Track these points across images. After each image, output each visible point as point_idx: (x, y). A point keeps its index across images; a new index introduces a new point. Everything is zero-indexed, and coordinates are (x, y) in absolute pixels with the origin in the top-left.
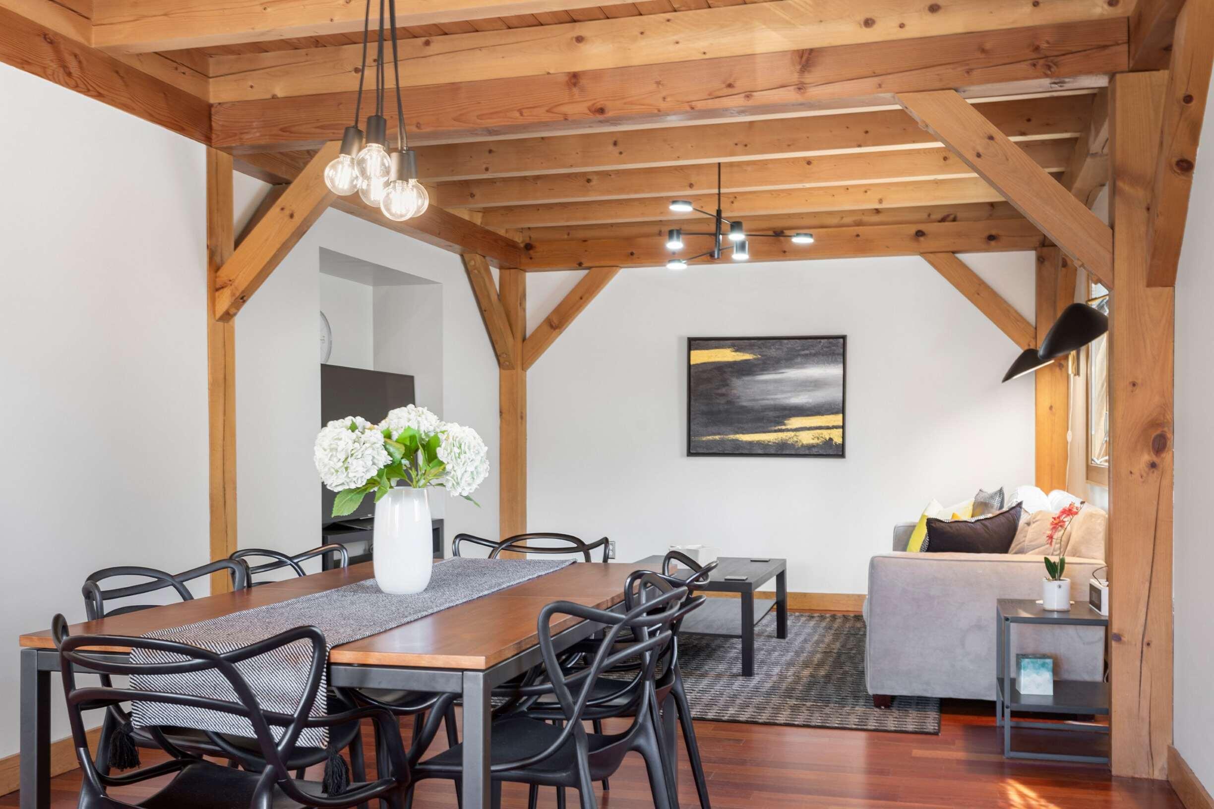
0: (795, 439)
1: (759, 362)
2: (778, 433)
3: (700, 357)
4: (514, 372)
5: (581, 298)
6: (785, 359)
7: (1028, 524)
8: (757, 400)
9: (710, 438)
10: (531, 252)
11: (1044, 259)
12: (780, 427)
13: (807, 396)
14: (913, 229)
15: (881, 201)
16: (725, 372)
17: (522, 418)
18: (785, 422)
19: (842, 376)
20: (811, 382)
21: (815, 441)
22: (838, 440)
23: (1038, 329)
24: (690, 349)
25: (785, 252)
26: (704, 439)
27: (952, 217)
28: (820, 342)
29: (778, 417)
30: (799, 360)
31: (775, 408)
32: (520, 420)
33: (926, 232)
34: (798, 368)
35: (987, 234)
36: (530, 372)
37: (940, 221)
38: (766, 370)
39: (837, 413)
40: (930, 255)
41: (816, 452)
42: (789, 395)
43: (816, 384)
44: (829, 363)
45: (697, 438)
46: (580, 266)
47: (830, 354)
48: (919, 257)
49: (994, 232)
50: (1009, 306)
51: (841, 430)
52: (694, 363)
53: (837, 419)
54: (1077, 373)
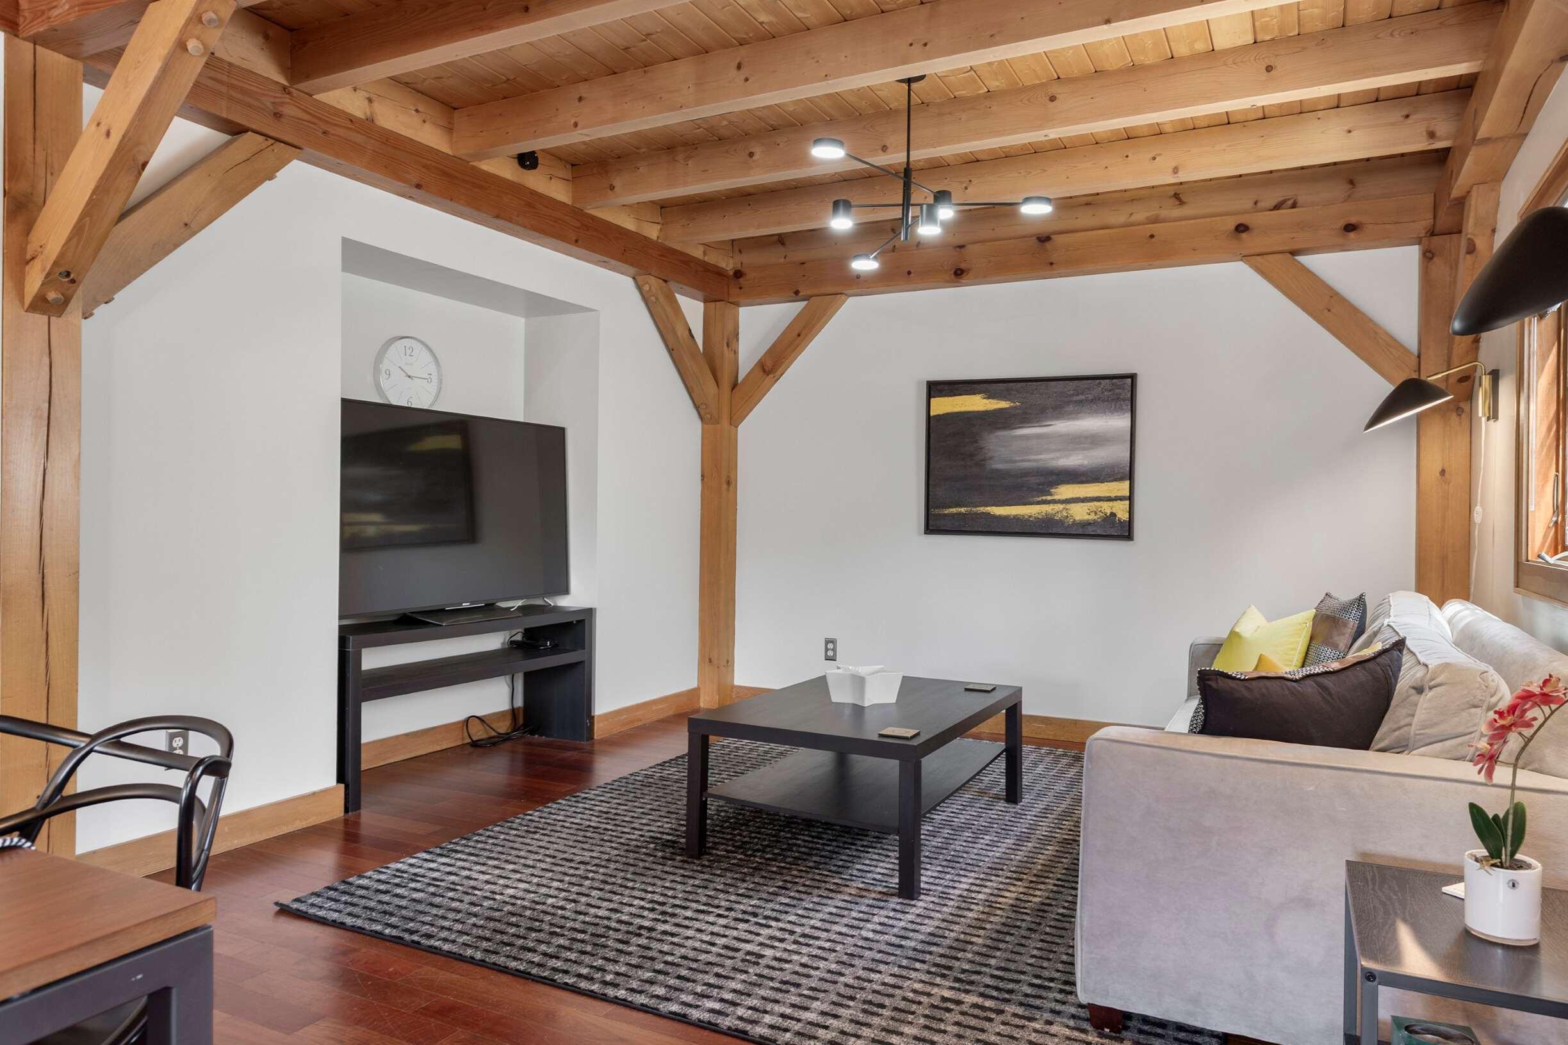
0: (1065, 514)
1: (1018, 411)
2: (1042, 506)
3: (943, 405)
4: (718, 426)
5: (799, 335)
6: (1052, 408)
7: (1419, 690)
8: (1015, 462)
9: (954, 510)
10: (741, 280)
11: (1433, 254)
12: (1044, 498)
13: (1080, 457)
14: (1231, 223)
15: (1176, 170)
16: (974, 425)
17: (729, 483)
18: (1051, 490)
19: (1129, 429)
20: (1086, 438)
21: (1092, 517)
22: (1124, 516)
23: (1422, 357)
24: (929, 397)
25: (1052, 264)
26: (947, 511)
27: (1290, 202)
28: (1100, 383)
29: (1043, 484)
30: (1071, 408)
31: (1038, 472)
32: (725, 486)
33: (1250, 226)
34: (1069, 419)
35: (1342, 223)
36: (742, 428)
37: (1271, 210)
38: (1029, 422)
39: (1121, 479)
40: (1258, 258)
41: (1094, 531)
42: (1058, 454)
43: (1094, 440)
44: (1112, 412)
45: (937, 511)
46: (796, 295)
47: (1113, 400)
48: (1241, 263)
49: (1353, 220)
50: (1376, 324)
51: (1128, 502)
52: (935, 414)
53: (1122, 488)
54: (1494, 415)
